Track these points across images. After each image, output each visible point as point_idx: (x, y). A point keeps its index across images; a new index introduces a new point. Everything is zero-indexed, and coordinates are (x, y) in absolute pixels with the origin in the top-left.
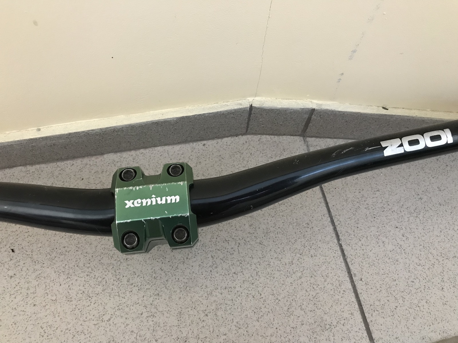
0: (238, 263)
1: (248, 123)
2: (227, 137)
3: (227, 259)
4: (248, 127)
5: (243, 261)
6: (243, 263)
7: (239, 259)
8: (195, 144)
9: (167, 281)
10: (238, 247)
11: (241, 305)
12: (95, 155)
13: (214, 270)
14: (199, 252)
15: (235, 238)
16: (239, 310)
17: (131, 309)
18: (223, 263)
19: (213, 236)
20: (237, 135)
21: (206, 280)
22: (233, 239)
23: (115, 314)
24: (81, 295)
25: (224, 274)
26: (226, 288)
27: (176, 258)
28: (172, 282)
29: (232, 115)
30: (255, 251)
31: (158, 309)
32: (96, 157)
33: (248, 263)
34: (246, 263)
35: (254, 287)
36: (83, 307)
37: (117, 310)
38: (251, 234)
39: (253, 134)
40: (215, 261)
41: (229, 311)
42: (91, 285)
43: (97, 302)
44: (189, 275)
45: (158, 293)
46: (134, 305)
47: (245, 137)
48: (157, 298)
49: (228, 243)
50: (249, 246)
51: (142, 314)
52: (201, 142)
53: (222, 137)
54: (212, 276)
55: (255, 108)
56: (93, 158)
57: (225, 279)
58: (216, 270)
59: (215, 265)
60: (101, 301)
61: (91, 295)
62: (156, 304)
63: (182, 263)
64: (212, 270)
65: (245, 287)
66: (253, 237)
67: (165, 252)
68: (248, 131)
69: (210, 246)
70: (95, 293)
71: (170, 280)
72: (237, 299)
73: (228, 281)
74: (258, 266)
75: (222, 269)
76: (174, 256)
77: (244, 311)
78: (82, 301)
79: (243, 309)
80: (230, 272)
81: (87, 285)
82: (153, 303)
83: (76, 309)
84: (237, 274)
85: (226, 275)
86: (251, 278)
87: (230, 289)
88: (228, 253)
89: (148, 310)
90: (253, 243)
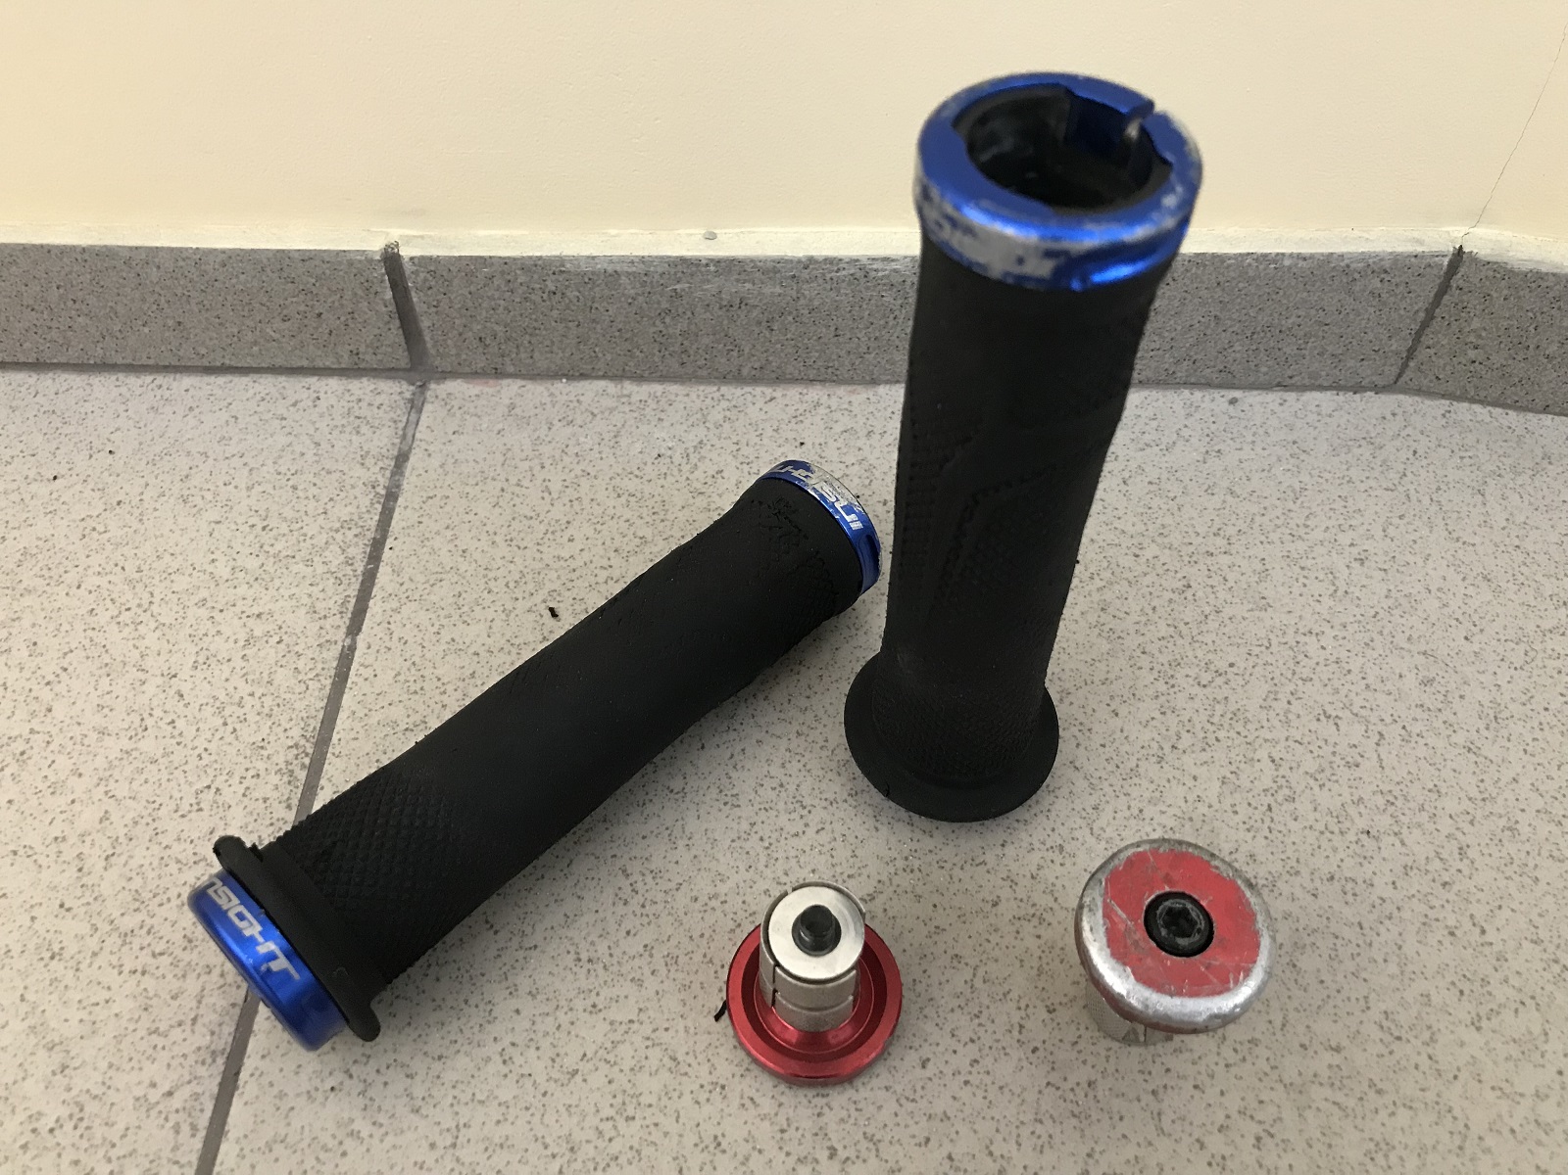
0: (1380, 801)
2: (1321, 388)
3: (1334, 778)
4: (1411, 352)
5: (1401, 799)
6: (1399, 803)
7: (1385, 788)
8: (1198, 394)
9: (1095, 808)
10: (1378, 744)
11: (1397, 952)
13: (1284, 808)
14: (1221, 734)
15: (1363, 712)
16: (1393, 968)
17: (955, 879)
18: (1316, 789)
19: (1276, 693)
20: (1358, 389)
21: (1252, 834)
22: (1357, 715)
23: (895, 883)
24: (772, 795)
25: (1323, 829)
26: (1332, 878)
27: (1131, 739)
28: (1117, 816)
29: (1373, 282)
30: (1447, 773)
31: (1059, 900)
33: (1422, 808)
34: (1412, 805)
35: (1452, 897)
36: (777, 834)
37: (900, 872)
38: (1429, 710)
39: (1418, 392)
40: (1283, 777)
41: (1350, 966)
42: (808, 767)
43: (828, 827)
44: (1183, 804)
45: (1059, 841)
46: (967, 867)
47: (1389, 401)
48: (1058, 859)
49: (1336, 724)
50: (1422, 751)
51: (995, 904)
52: (1223, 392)
53: (1303, 388)
54: (1272, 826)
55: (1472, 260)
57: (1325, 844)
58: (1287, 806)
59: (1286, 791)
60: (845, 827)
61: (807, 801)
62: (1053, 880)
63: (1155, 759)
64: (1273, 805)
65: (1414, 892)
66: (1439, 724)
67: (1090, 712)
69: (1265, 723)
70: (824, 796)
71: (1109, 809)
72: (1382, 929)
73: (1342, 855)
74: (1467, 827)
75: (1315, 809)
76: (1122, 731)
77: (1413, 976)
78: (773, 813)
79: (1410, 968)
80: (1347, 824)
81: (794, 763)
82: (1041, 872)
83: (752, 834)
84: (1377, 839)
85: (1332, 833)
86: (1437, 864)
87: (1349, 886)
88: (1337, 759)
89: (1021, 893)
90: (1440, 744)
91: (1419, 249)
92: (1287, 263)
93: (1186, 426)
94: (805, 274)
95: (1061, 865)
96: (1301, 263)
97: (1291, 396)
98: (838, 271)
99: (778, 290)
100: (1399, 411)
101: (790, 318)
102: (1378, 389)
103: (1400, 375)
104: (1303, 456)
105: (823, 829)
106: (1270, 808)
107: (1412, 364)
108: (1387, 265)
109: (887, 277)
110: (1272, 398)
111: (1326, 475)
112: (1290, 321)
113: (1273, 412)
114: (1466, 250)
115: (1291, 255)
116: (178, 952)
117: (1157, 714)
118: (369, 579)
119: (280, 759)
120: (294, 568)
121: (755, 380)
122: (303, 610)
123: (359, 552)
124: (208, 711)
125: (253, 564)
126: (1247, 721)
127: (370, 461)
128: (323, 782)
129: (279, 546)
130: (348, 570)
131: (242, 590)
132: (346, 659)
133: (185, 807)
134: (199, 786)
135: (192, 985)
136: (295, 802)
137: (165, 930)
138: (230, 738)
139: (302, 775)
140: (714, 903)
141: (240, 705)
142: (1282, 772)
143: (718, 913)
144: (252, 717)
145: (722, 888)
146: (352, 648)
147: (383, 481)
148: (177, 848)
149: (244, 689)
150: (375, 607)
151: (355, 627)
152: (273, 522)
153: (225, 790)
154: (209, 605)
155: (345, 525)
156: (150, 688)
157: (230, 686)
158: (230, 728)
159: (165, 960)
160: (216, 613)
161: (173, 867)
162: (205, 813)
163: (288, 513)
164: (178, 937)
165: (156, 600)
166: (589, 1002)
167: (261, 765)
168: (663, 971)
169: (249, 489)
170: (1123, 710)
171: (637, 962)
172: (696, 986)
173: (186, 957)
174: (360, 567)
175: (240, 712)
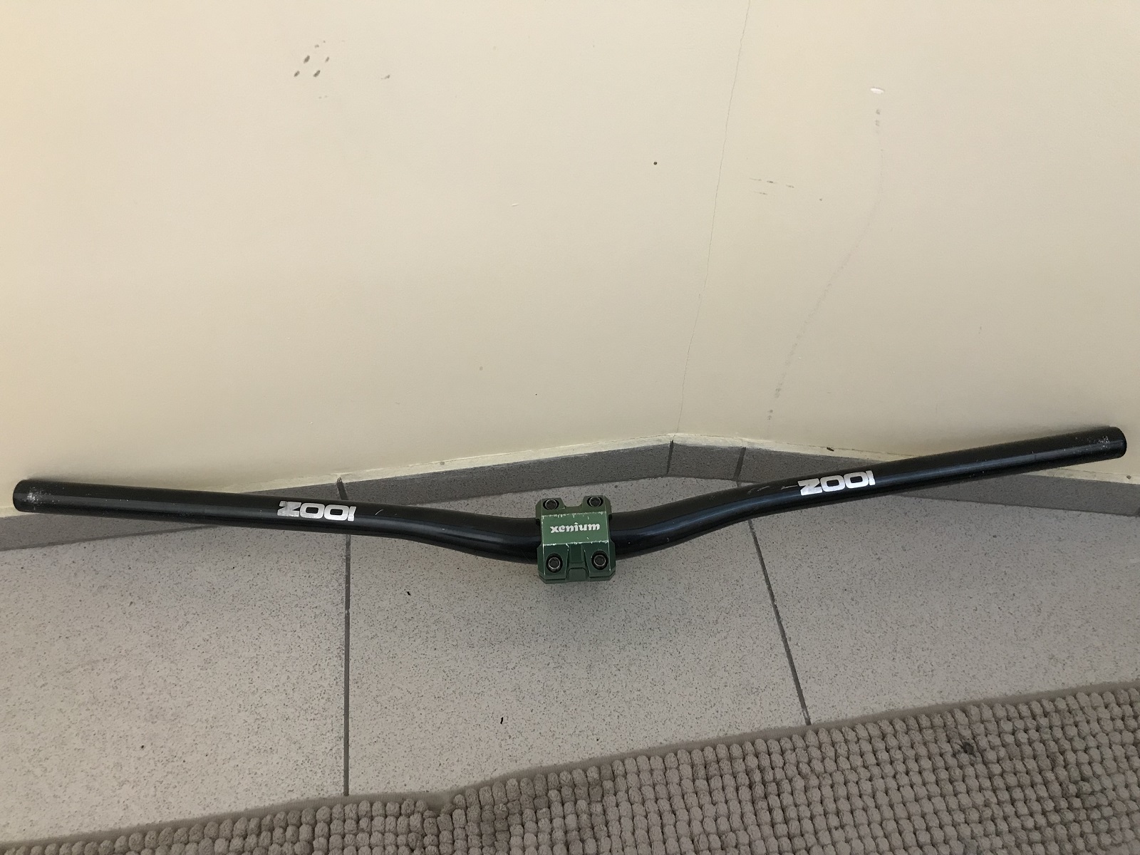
0: (655, 619)
1: (669, 462)
2: (644, 478)
4: (668, 467)
7: (656, 615)
8: (605, 485)
10: (655, 601)
12: (493, 495)
16: (655, 666)
18: (637, 617)
20: (656, 477)
23: (520, 663)
24: (483, 642)
26: (640, 643)
29: (650, 453)
30: (674, 607)
32: (493, 497)
33: (666, 619)
35: (672, 644)
39: (674, 476)
47: (665, 479)
48: (565, 649)
51: (548, 665)
52: (613, 483)
53: (637, 479)
55: (677, 445)
56: (490, 498)
58: (629, 624)
59: (629, 620)
66: (673, 592)
68: (670, 472)
71: (579, 632)
72: (653, 656)
74: (678, 623)
79: (660, 666)
83: (479, 655)
86: (669, 635)
87: (645, 645)
88: (643, 608)
89: (556, 660)
90: (672, 599)
91: (660, 444)
94: (474, 472)
96: (626, 451)
97: (634, 482)
98: (484, 470)
99: (466, 476)
101: (471, 482)
102: (662, 476)
103: (667, 473)
104: (638, 504)
107: (670, 469)
108: (652, 448)
110: (629, 483)
112: (628, 464)
113: (629, 488)
114: (673, 442)
115: (622, 450)
116: (322, 712)
118: (348, 589)
119: (335, 653)
120: (323, 589)
121: (461, 498)
122: (330, 603)
123: (342, 580)
124: (309, 641)
125: (309, 590)
126: (618, 599)
127: (338, 547)
128: (350, 657)
129: (316, 582)
130: (341, 588)
131: (308, 599)
132: (347, 617)
133: (311, 672)
134: (314, 664)
135: (329, 721)
136: (343, 665)
137: (316, 707)
138: (318, 648)
139: (343, 656)
141: (318, 638)
144: (324, 641)
146: (348, 614)
147: (344, 553)
148: (312, 684)
149: (318, 633)
150: (352, 599)
151: (347, 607)
152: (311, 574)
153: (321, 665)
154: (299, 606)
155: (335, 572)
156: (289, 636)
157: (314, 632)
158: (317, 645)
159: (319, 715)
160: (302, 609)
161: (313, 689)
162: (318, 672)
163: (316, 570)
164: (321, 709)
165: (281, 607)
166: (440, 709)
167: (331, 655)
169: (300, 563)
171: (452, 696)
173: (325, 714)
174: (344, 586)
175: (319, 640)
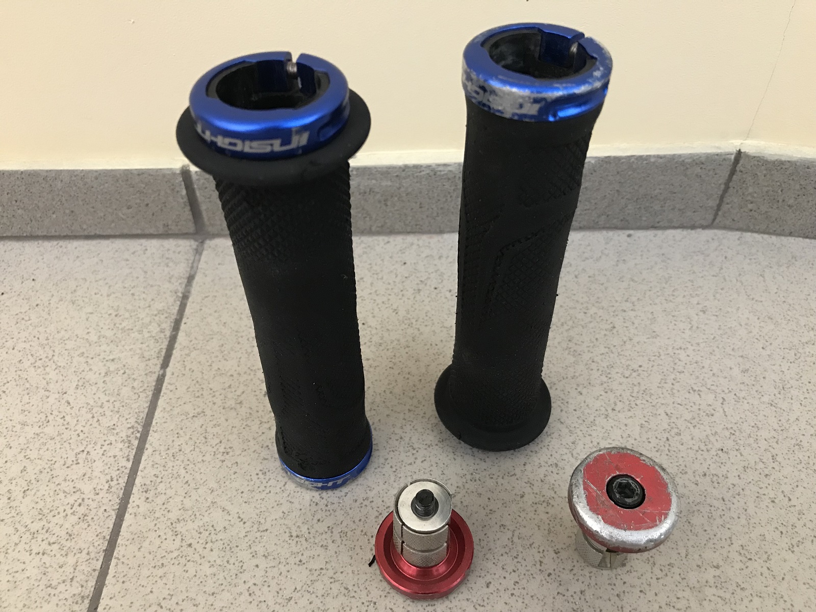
1: (722, 198)
2: (674, 227)
3: (701, 422)
4: (719, 207)
5: (737, 431)
6: (737, 434)
8: (611, 233)
9: (573, 443)
10: (722, 404)
11: (745, 513)
13: (675, 439)
14: (638, 402)
15: (713, 388)
17: (499, 484)
18: (692, 428)
19: (666, 379)
20: (693, 227)
21: (659, 453)
22: (709, 389)
23: (466, 487)
25: (697, 449)
26: (705, 475)
27: (590, 406)
28: (586, 447)
29: (698, 170)
30: (761, 417)
31: (558, 493)
32: (429, 236)
34: (744, 434)
35: (771, 482)
36: (400, 464)
37: (469, 481)
38: (748, 385)
39: (725, 228)
40: (674, 423)
41: (719, 521)
42: (416, 428)
43: (428, 459)
44: (621, 439)
45: (555, 461)
46: (506, 477)
47: (708, 234)
49: (699, 394)
50: (746, 407)
52: (624, 231)
53: (663, 228)
54: (670, 448)
55: (747, 156)
56: (425, 238)
57: (699, 457)
59: (676, 430)
60: (437, 458)
61: (416, 446)
62: (553, 482)
63: (603, 416)
64: (669, 437)
65: (750, 480)
66: (753, 392)
67: (567, 393)
68: (717, 221)
69: (661, 396)
70: (425, 443)
73: (709, 462)
74: (775, 445)
75: (692, 439)
76: (585, 402)
77: (754, 525)
78: (397, 453)
79: (752, 521)
80: (710, 446)
81: (408, 426)
82: (546, 478)
83: (386, 464)
84: (727, 453)
85: (703, 451)
86: (761, 465)
91: (719, 151)
92: (652, 160)
93: (606, 249)
94: (403, 174)
95: (557, 474)
96: (660, 160)
97: (659, 232)
98: (420, 172)
99: (389, 183)
100: (716, 238)
101: (396, 199)
102: (704, 227)
103: (714, 220)
104: (669, 261)
105: (425, 460)
106: (668, 439)
107: (720, 213)
108: (703, 159)
109: (446, 174)
110: (650, 233)
111: (681, 270)
112: (656, 192)
113: (651, 241)
114: (742, 151)
115: (654, 156)
117: (603, 393)
118: (173, 340)
119: (123, 434)
120: (133, 335)
121: (378, 233)
122: (137, 356)
123: (168, 326)
124: (84, 411)
125: (109, 334)
127: (173, 280)
128: (147, 446)
129: (124, 324)
130: (162, 335)
131: (104, 347)
132: (160, 381)
133: (69, 463)
134: (78, 450)
136: (132, 457)
138: (96, 425)
139: (136, 443)
140: (366, 503)
141: (101, 407)
142: (672, 420)
143: (369, 508)
144: (108, 413)
145: (371, 494)
146: (164, 376)
147: (181, 289)
148: (64, 485)
149: (104, 398)
150: (176, 353)
151: (165, 364)
152: (121, 312)
153: (93, 453)
154: (85, 355)
155: (160, 312)
156: (51, 400)
157: (96, 397)
158: (96, 419)
160: (89, 360)
161: (62, 495)
162: (81, 465)
163: (129, 307)
164: (63, 533)
166: (297, 559)
167: (112, 438)
168: (339, 541)
169: (108, 296)
170: (584, 391)
171: (324, 536)
172: (358, 548)
174: (168, 333)
175: (101, 410)
